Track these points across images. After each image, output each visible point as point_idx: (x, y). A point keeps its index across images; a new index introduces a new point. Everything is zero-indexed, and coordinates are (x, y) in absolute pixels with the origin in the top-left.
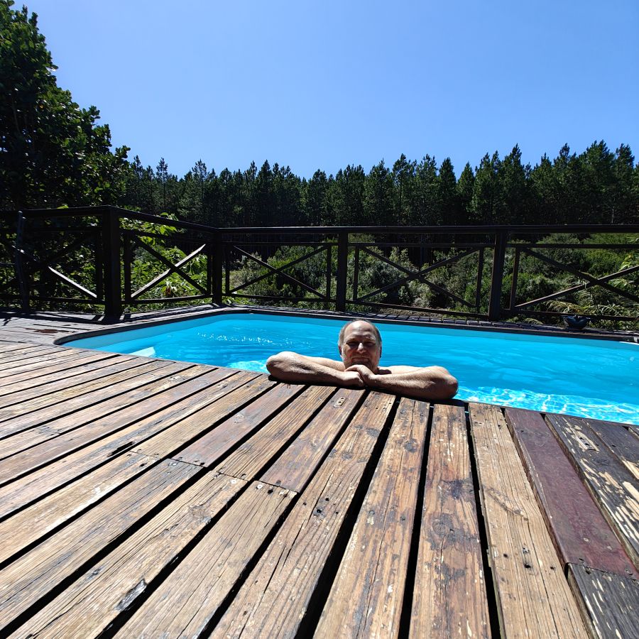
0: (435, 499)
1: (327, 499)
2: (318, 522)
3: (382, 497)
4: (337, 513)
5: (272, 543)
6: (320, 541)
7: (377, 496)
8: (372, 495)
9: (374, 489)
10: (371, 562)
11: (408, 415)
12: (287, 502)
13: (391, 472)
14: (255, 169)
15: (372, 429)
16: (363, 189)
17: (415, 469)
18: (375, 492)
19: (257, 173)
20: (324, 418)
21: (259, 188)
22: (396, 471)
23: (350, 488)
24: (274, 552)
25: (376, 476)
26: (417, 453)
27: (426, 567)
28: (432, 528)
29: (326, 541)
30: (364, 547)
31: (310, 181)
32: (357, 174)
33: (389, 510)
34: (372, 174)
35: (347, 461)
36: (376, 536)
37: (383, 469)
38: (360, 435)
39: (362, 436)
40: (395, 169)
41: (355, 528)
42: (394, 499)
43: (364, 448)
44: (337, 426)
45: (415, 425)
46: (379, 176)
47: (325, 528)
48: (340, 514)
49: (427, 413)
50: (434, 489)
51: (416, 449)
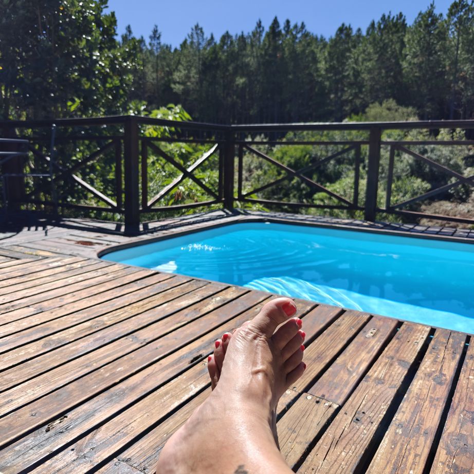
0: (456, 423)
1: (364, 413)
2: (357, 427)
3: (409, 416)
4: (372, 423)
5: (324, 435)
6: (360, 439)
7: (405, 415)
8: (401, 414)
9: (403, 410)
10: (399, 456)
11: (440, 350)
12: (332, 411)
13: (419, 398)
14: (261, 29)
15: (403, 361)
16: (403, 45)
17: (441, 399)
18: (404, 412)
19: (264, 34)
20: (357, 348)
21: (266, 54)
22: (423, 399)
23: (382, 407)
24: (326, 441)
25: (405, 401)
26: (444, 386)
27: (441, 464)
28: (449, 442)
29: (364, 439)
30: (393, 446)
31: (331, 40)
32: (395, 25)
33: (414, 426)
34: (418, 24)
35: (379, 386)
36: (403, 441)
37: (411, 396)
38: (391, 365)
39: (393, 367)
40: (451, 14)
41: (386, 434)
42: (420, 419)
43: (395, 377)
44: (369, 355)
45: (447, 361)
46: (427, 26)
47: (363, 431)
48: (374, 424)
49: (460, 351)
50: (456, 416)
51: (444, 383)
